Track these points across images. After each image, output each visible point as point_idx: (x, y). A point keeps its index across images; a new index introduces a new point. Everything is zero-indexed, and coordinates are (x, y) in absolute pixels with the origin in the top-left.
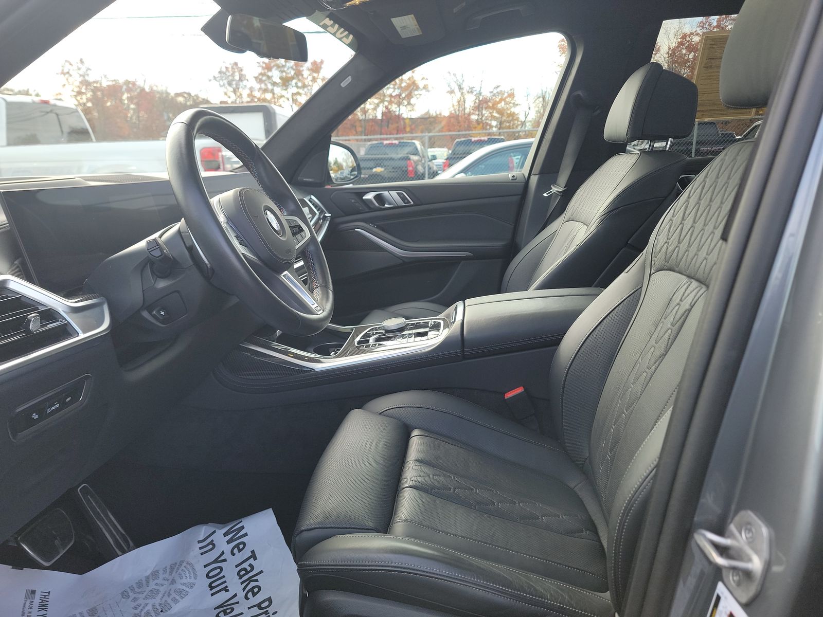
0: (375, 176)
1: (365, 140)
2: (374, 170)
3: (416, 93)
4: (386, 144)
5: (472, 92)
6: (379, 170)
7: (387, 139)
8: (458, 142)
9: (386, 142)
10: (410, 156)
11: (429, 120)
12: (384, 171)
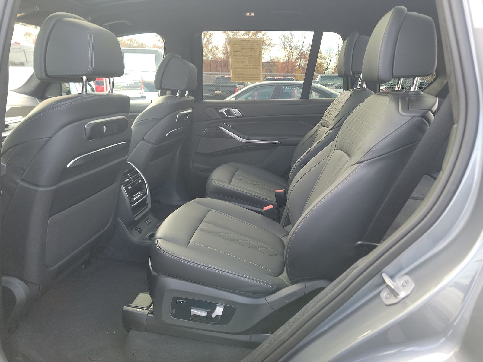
0: (217, 96)
1: (215, 74)
2: (216, 92)
3: (264, 47)
4: (226, 77)
5: (297, 49)
6: (218, 92)
7: (226, 75)
8: (267, 78)
9: (225, 76)
10: (236, 85)
11: (270, 64)
12: (221, 93)
